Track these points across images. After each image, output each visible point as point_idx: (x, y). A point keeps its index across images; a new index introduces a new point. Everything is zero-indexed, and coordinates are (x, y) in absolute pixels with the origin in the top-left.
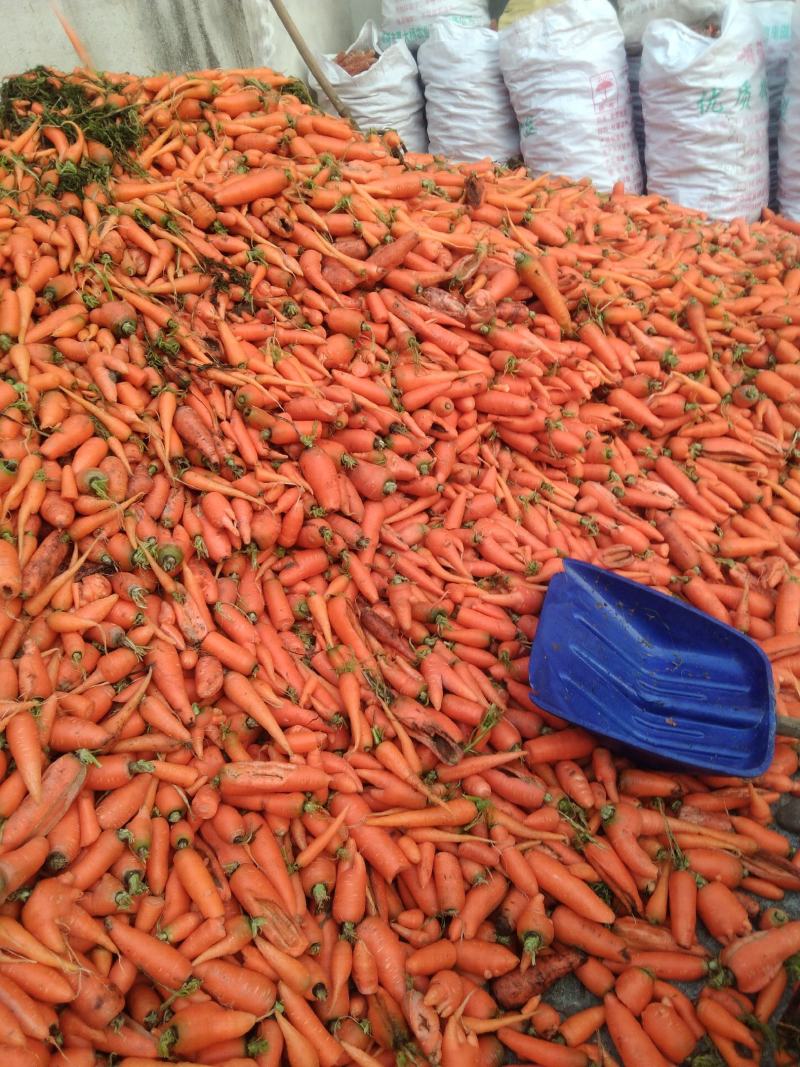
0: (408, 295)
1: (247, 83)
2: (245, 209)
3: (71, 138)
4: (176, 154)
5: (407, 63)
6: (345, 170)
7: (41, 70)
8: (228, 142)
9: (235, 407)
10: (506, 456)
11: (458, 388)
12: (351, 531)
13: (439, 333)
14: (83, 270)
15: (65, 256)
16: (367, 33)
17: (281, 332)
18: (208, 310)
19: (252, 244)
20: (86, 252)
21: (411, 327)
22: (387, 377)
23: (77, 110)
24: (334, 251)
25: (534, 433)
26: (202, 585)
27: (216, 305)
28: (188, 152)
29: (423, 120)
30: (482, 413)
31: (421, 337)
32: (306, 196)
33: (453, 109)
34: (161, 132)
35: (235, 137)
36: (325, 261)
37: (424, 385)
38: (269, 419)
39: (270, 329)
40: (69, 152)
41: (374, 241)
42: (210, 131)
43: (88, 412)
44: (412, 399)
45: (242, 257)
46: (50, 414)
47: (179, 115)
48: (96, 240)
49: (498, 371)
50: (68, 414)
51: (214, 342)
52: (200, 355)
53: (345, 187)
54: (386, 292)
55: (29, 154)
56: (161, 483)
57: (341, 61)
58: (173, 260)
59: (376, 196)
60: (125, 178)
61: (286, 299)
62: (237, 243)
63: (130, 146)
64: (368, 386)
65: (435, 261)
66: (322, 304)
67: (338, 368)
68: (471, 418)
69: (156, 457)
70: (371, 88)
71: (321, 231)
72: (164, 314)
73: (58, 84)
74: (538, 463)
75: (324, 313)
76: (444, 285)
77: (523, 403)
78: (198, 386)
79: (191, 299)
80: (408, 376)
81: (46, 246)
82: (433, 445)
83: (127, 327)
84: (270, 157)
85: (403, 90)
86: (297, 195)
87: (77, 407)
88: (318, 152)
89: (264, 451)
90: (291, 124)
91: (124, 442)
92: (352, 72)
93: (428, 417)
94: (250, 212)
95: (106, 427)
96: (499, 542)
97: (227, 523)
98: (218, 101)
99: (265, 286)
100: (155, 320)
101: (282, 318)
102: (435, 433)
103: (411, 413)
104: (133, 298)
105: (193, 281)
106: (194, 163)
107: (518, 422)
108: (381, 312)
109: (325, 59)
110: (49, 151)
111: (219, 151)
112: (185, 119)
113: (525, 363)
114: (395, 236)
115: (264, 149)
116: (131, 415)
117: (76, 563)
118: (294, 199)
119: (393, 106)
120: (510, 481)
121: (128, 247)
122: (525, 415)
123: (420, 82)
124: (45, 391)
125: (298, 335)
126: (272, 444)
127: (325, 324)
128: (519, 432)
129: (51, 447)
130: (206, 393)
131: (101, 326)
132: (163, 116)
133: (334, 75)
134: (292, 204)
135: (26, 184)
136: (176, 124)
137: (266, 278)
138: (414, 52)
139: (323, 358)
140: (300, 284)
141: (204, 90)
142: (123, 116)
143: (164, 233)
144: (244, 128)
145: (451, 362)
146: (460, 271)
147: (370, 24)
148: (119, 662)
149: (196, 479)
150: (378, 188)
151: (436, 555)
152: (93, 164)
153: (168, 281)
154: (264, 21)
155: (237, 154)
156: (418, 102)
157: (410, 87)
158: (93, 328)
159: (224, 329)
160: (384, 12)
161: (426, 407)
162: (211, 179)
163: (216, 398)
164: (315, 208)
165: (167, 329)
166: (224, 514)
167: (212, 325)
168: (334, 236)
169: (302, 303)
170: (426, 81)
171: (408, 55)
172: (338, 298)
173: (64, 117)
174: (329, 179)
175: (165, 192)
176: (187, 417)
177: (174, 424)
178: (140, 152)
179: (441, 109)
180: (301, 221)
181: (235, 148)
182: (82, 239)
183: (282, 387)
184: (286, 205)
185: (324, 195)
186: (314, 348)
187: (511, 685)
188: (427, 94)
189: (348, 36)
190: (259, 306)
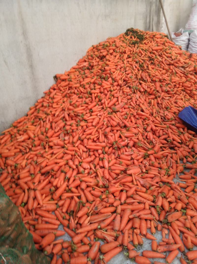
0: (176, 67)
1: (160, 34)
2: (156, 51)
3: (135, 38)
4: (148, 42)
5: (188, 36)
6: (172, 49)
7: (132, 28)
8: (156, 42)
9: (148, 75)
10: (185, 93)
11: (180, 81)
12: (159, 94)
13: (179, 73)
14: (133, 54)
15: (132, 52)
16: (181, 30)
17: (157, 68)
18: (148, 62)
19: (156, 56)
20: (135, 52)
21: (176, 71)
22: (170, 77)
23: (136, 34)
24: (167, 59)
25: (190, 91)
26: (139, 94)
27: (149, 62)
28: (150, 42)
29: (187, 47)
30: (183, 86)
31: (177, 73)
32: (165, 51)
33: (194, 46)
34: (147, 39)
35: (157, 41)
36: (166, 60)
37: (175, 79)
38: (152, 77)
39: (155, 67)
40: (134, 39)
41: (173, 59)
42: (153, 40)
43: (131, 70)
44: (173, 81)
45: (154, 57)
46: (127, 69)
47: (150, 37)
48: (136, 51)
49: (187, 81)
50: (129, 70)
51: (147, 67)
52: (146, 68)
53: (171, 51)
54: (173, 66)
55: (129, 39)
56: (137, 81)
57: (175, 34)
58: (145, 56)
59: (176, 53)
60: (141, 44)
61: (158, 64)
62: (154, 55)
63: (142, 40)
64: (167, 77)
65: (182, 63)
66: (164, 65)
67: (163, 74)
68: (181, 86)
69: (137, 78)
70: (179, 40)
71: (166, 56)
72: (143, 62)
73: (134, 31)
74: (190, 96)
75: (163, 67)
76: (182, 67)
77: (189, 86)
78: (144, 71)
79: (146, 61)
80: (173, 78)
81: (130, 50)
82: (174, 88)
83: (138, 62)
84: (161, 45)
85: (185, 41)
86: (164, 51)
87: (130, 69)
88: (169, 45)
89: (151, 81)
90: (166, 41)
91: (134, 75)
92: (176, 36)
93: (174, 84)
94: (157, 52)
95: (132, 72)
96: (180, 103)
97: (144, 87)
98: (156, 36)
99: (156, 62)
100: (141, 62)
101: (157, 66)
102: (175, 86)
103: (172, 83)
104: (139, 59)
105: (147, 59)
106: (150, 44)
107: (188, 88)
108: (171, 68)
109: (172, 33)
110: (132, 39)
111: (154, 43)
112: (150, 38)
113: (191, 80)
114: (176, 59)
115: (161, 44)
116: (136, 72)
117: (127, 85)
118: (163, 51)
119: (182, 43)
120: (184, 96)
121: (139, 53)
122: (189, 87)
123: (189, 40)
124: (127, 66)
125: (159, 69)
126: (152, 81)
127: (163, 68)
128: (188, 90)
129: (127, 72)
130: (145, 72)
131: (134, 61)
132: (148, 37)
133: (173, 36)
134: (163, 52)
135: (128, 43)
136: (149, 38)
137: (157, 60)
138: (189, 34)
139: (162, 72)
140: (161, 62)
141: (154, 34)
142: (142, 36)
143: (145, 52)
144: (158, 40)
145: (180, 77)
146: (185, 65)
147: (182, 29)
148: (129, 97)
149: (141, 82)
150: (176, 52)
151: (170, 102)
152: (137, 41)
153: (144, 58)
154: (163, 25)
155: (157, 44)
156: (188, 44)
157: (187, 41)
158: (133, 61)
159: (149, 65)
160: (186, 27)
161: (175, 82)
162: (152, 46)
163: (146, 73)
164: (166, 53)
165: (142, 63)
166: (144, 86)
167: (148, 64)
168: (168, 57)
169: (161, 65)
170: (190, 40)
171: (188, 35)
172: (166, 65)
173: (134, 35)
174: (169, 49)
175: (146, 47)
176: (142, 74)
177: (141, 75)
178: (143, 41)
179: (192, 45)
180: (164, 54)
181: (156, 43)
182: (134, 50)
183: (155, 74)
184: (162, 52)
185: (168, 51)
186: (161, 71)
187: (176, 118)
188: (190, 42)
189: (178, 30)
190: (155, 64)
